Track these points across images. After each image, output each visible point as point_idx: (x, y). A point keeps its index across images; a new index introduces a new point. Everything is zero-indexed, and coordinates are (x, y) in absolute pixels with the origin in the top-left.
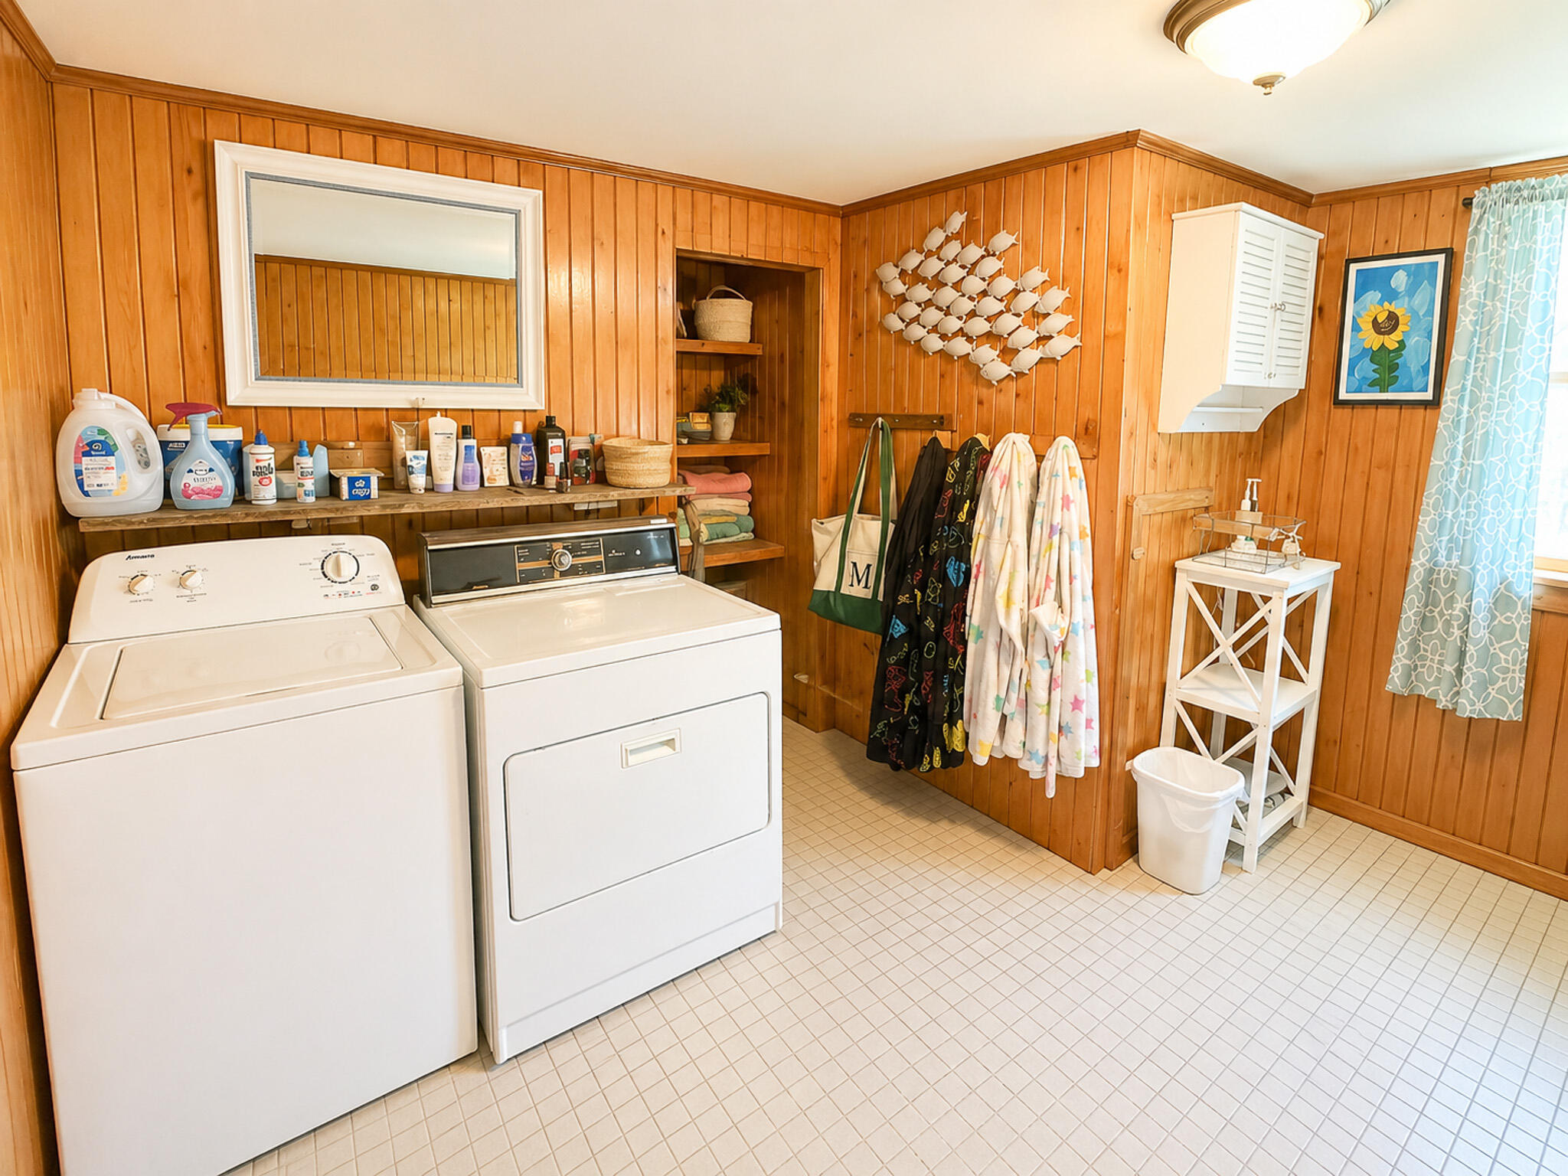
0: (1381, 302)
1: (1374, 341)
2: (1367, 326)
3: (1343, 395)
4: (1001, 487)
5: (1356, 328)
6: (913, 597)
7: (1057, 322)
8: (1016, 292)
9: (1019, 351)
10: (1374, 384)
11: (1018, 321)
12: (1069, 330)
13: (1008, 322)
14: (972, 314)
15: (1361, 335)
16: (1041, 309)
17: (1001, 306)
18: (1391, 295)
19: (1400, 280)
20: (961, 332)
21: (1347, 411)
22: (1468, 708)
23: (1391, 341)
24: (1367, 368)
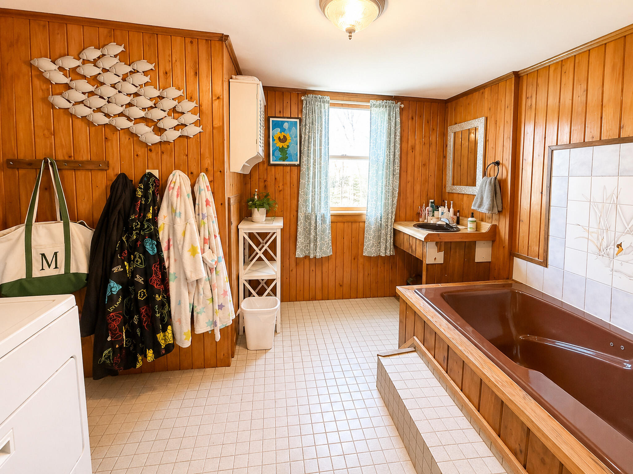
0: (281, 132)
1: (280, 145)
2: (277, 141)
3: (272, 162)
4: (177, 197)
5: (273, 140)
6: (124, 267)
7: (190, 118)
8: (161, 98)
9: (166, 130)
10: (280, 159)
11: (163, 114)
12: (197, 123)
13: (156, 114)
14: (130, 105)
15: (275, 142)
16: (179, 109)
17: (151, 104)
18: (283, 130)
19: (286, 126)
20: (121, 114)
21: (273, 168)
22: (319, 255)
23: (285, 145)
24: (278, 154)
